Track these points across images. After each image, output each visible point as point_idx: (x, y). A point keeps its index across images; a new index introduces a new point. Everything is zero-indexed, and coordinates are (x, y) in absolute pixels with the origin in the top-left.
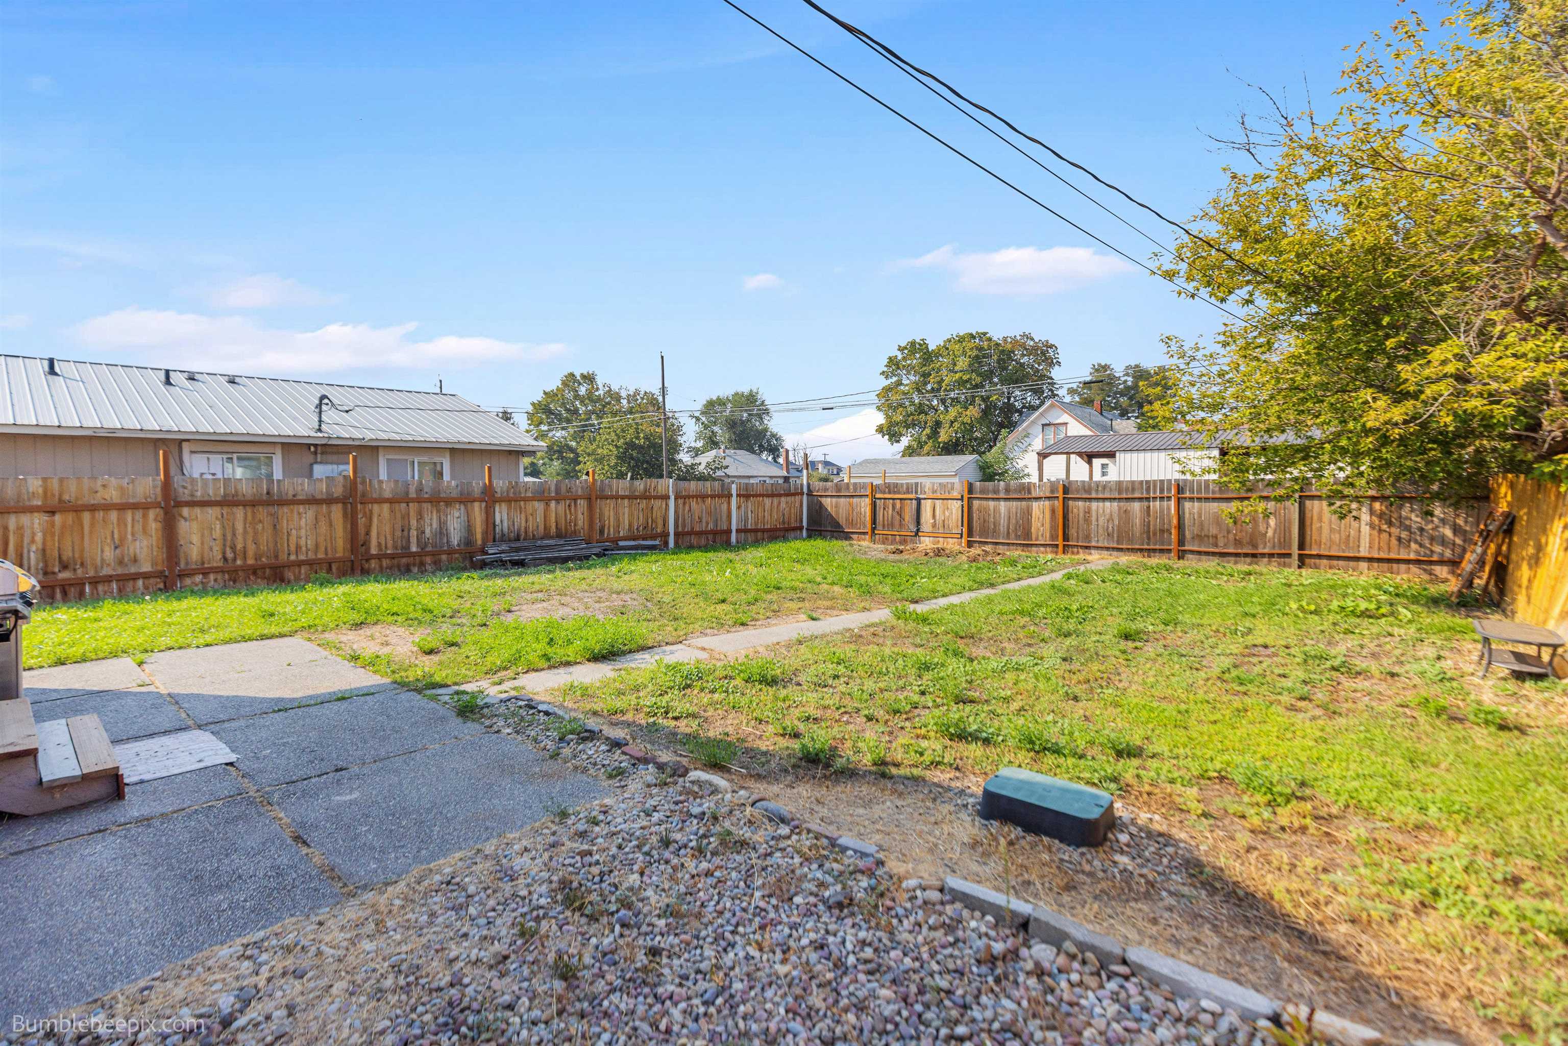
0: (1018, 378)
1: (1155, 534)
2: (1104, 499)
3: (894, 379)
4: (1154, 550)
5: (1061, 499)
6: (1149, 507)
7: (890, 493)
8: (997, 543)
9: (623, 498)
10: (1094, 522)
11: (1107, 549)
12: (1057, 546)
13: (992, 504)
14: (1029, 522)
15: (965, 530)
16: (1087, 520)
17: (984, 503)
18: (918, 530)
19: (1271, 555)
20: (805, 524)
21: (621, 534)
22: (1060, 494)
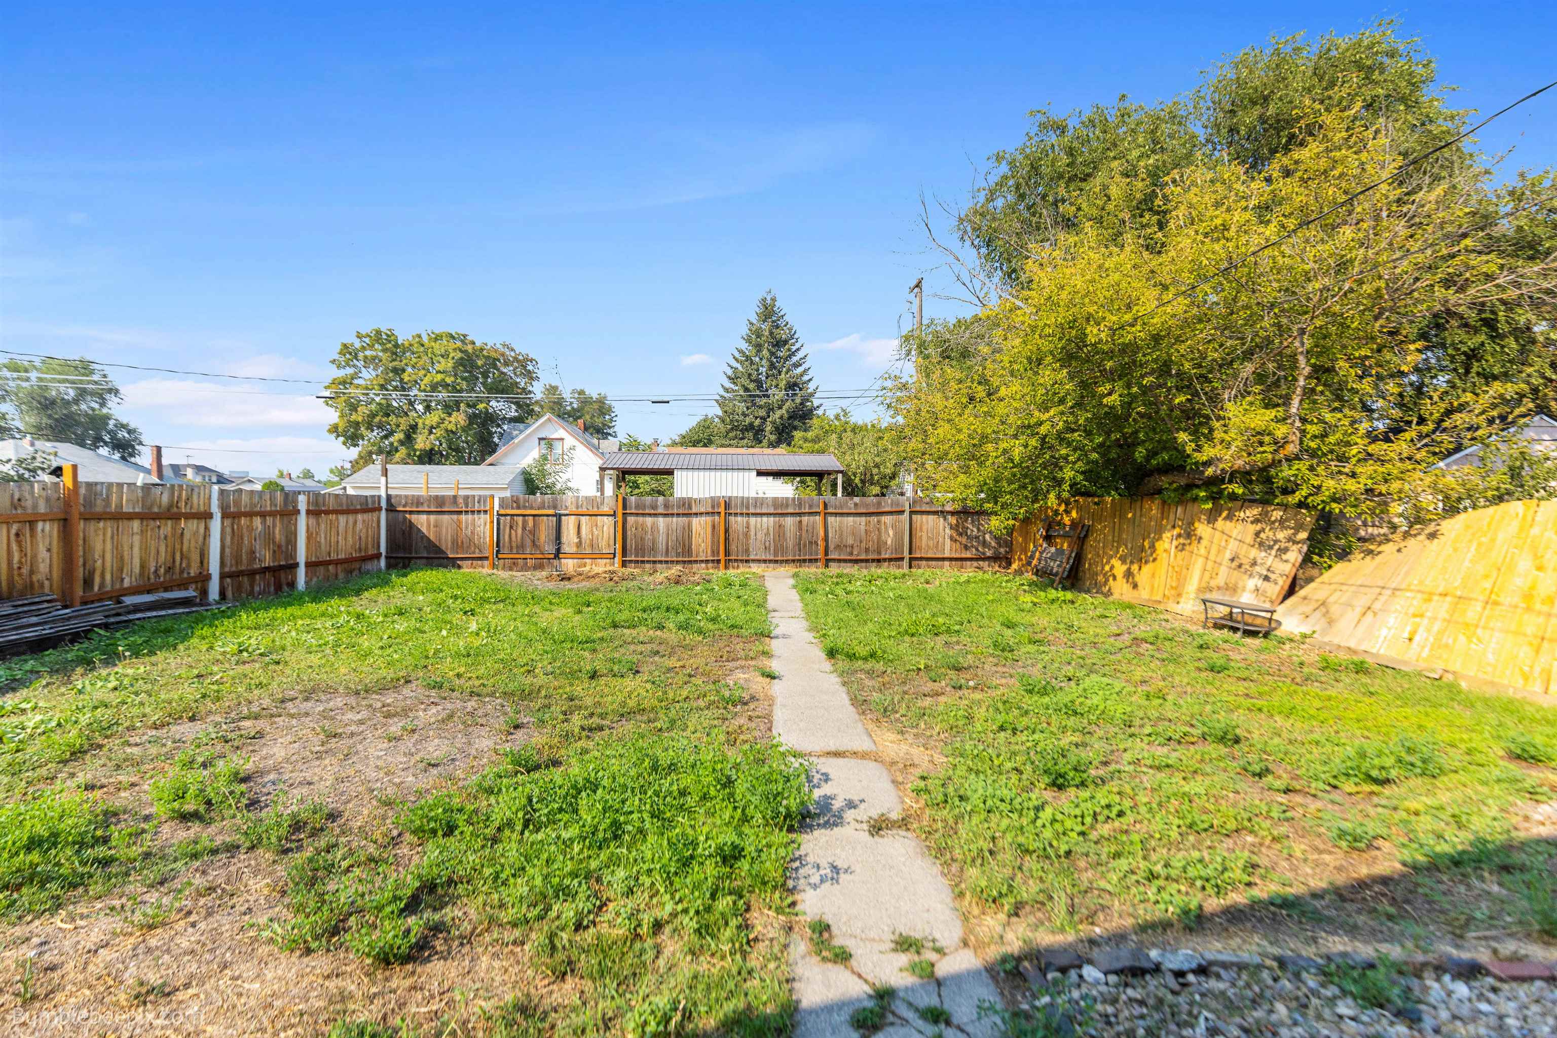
0: (502, 388)
1: (805, 546)
2: (762, 515)
3: (350, 371)
4: (804, 561)
5: (723, 514)
6: (800, 522)
7: (518, 508)
8: (654, 562)
9: (130, 517)
10: (753, 536)
11: (765, 561)
12: (719, 561)
13: (649, 520)
14: (690, 537)
15: (619, 546)
16: (747, 535)
17: (641, 519)
18: (558, 551)
19: (890, 560)
20: (383, 549)
21: (126, 583)
22: (722, 509)
